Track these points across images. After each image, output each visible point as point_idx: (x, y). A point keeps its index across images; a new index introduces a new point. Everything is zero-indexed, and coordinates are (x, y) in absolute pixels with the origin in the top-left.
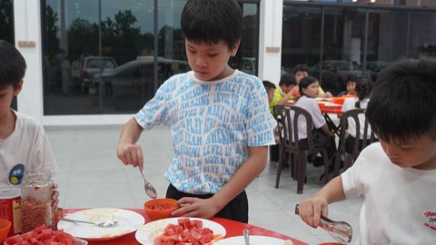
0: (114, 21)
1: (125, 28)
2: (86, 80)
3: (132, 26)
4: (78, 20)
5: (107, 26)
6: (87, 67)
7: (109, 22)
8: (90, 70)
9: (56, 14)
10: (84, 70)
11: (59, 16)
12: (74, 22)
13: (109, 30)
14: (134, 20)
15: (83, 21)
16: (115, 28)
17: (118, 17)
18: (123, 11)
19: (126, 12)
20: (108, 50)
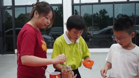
0: (99, 13)
1: (103, 16)
2: (88, 36)
3: (106, 15)
4: (86, 14)
5: (96, 15)
6: (89, 31)
7: (97, 14)
8: (89, 32)
9: (78, 12)
10: (88, 32)
11: (79, 13)
12: (84, 15)
13: (97, 17)
14: (106, 12)
15: (88, 14)
16: (99, 16)
17: (100, 12)
18: (102, 9)
19: (103, 10)
20: (97, 24)
